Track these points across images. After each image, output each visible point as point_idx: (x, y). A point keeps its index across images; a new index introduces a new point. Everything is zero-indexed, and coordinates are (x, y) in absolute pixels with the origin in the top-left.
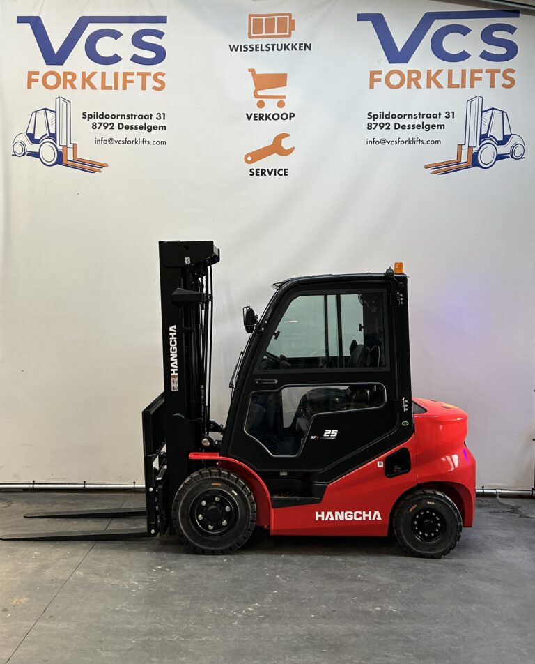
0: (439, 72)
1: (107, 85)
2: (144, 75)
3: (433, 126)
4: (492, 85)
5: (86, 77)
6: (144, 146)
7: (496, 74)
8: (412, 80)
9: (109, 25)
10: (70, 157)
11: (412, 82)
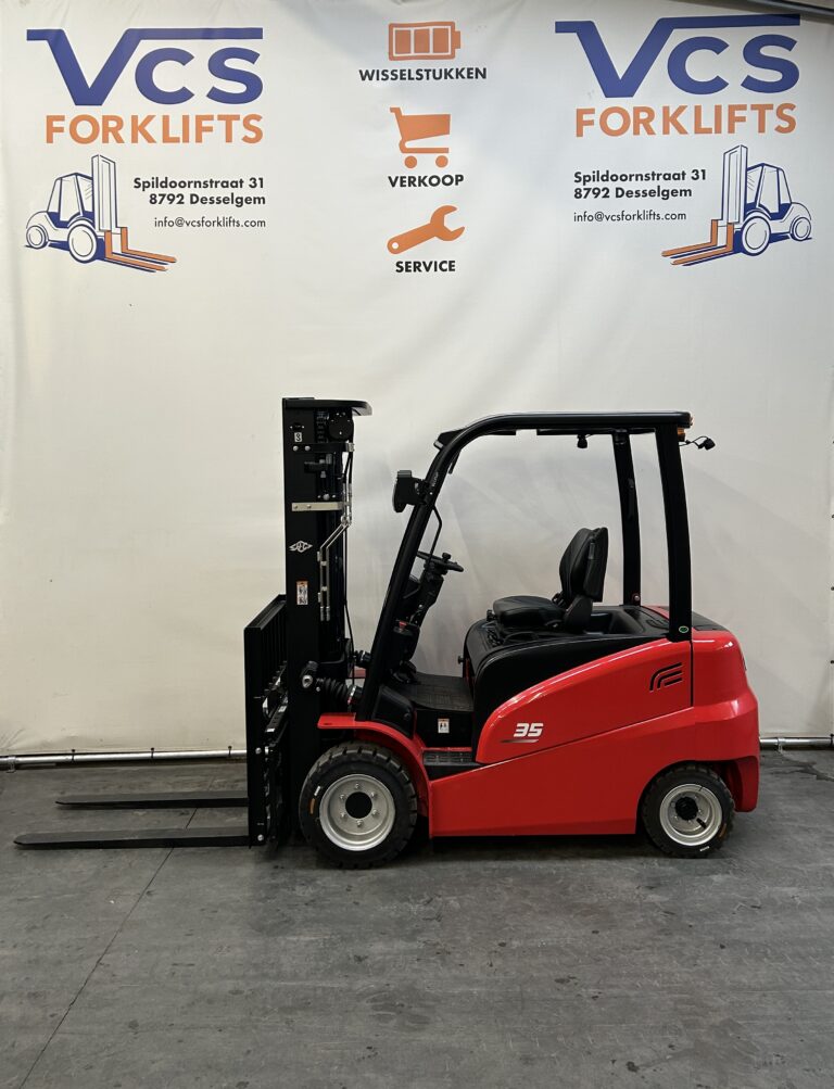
0: (681, 109)
1: (171, 135)
2: (229, 120)
3: (674, 193)
4: (762, 129)
5: (139, 123)
6: (232, 228)
7: (767, 112)
8: (640, 122)
9: (172, 43)
10: (116, 247)
11: (641, 126)
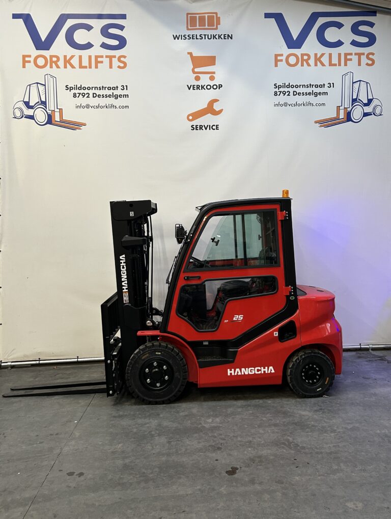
0: (323, 55)
1: (83, 65)
2: (111, 58)
3: (320, 94)
4: (359, 64)
5: (68, 59)
6: (113, 109)
7: (362, 56)
8: (304, 60)
9: (83, 21)
10: (57, 118)
11: (304, 62)
